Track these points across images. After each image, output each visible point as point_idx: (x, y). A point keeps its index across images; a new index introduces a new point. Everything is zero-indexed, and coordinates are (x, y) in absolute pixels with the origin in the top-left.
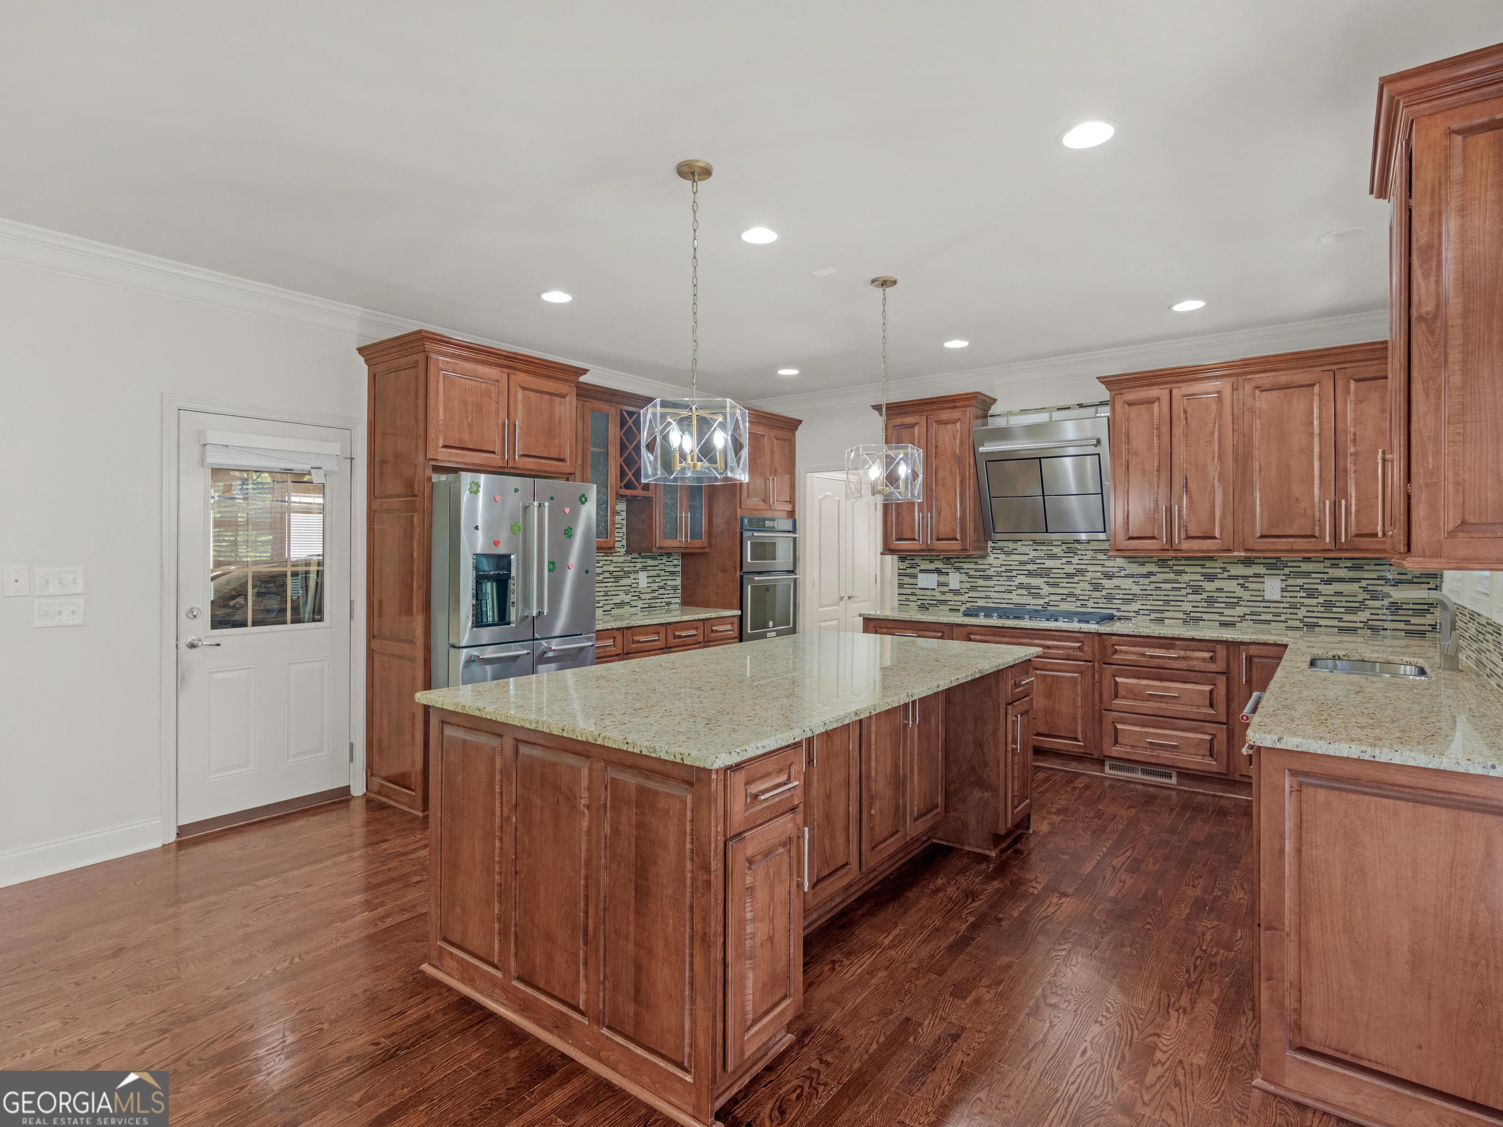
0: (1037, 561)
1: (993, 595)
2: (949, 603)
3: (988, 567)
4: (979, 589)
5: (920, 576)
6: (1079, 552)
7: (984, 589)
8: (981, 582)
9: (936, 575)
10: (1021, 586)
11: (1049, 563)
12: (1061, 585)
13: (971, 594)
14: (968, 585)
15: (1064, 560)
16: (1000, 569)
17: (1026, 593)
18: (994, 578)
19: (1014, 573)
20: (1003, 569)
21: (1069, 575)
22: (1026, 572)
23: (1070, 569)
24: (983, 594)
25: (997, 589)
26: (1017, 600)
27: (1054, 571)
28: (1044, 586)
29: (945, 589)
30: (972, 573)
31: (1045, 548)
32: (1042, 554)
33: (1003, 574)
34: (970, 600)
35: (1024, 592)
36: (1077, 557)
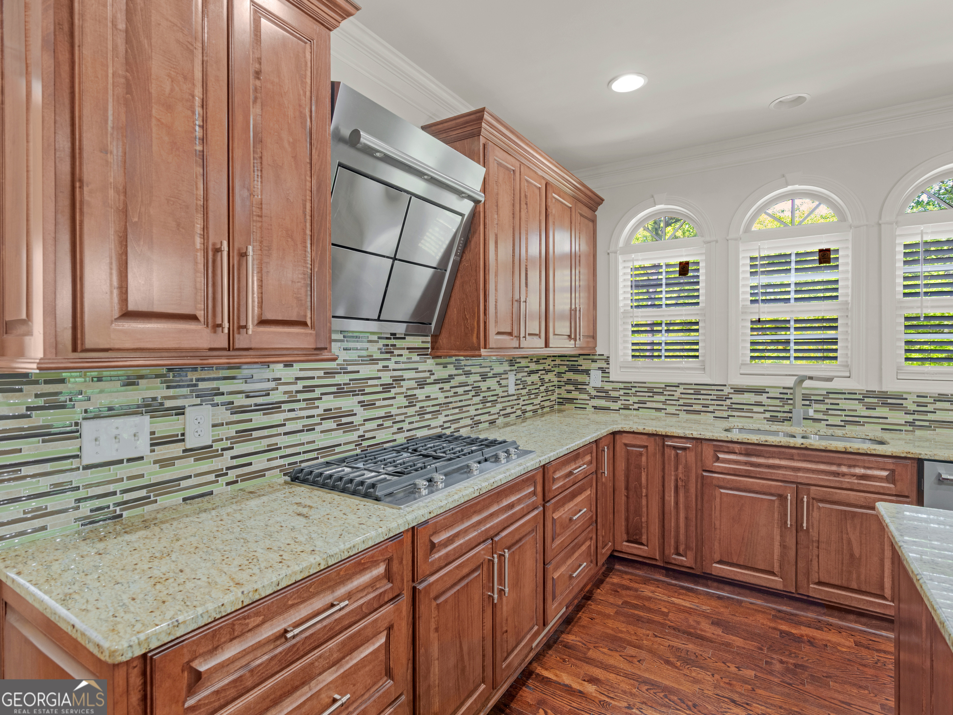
0: (350, 368)
1: (282, 441)
2: (184, 484)
3: (272, 385)
4: (255, 434)
5: (87, 428)
6: (396, 352)
7: (266, 432)
8: (259, 419)
9: (147, 418)
10: (328, 415)
11: (366, 371)
12: (378, 404)
13: (239, 449)
14: (232, 431)
15: (381, 364)
16: (294, 388)
17: (334, 426)
18: (284, 407)
19: (318, 392)
20: (300, 385)
21: (387, 388)
22: (334, 389)
23: (386, 378)
24: (263, 444)
25: (290, 427)
26: (323, 441)
27: (370, 382)
28: (358, 409)
29: (176, 450)
30: (240, 401)
31: (359, 345)
32: (353, 355)
33: (300, 396)
34: (235, 462)
35: (331, 424)
36: (394, 359)
